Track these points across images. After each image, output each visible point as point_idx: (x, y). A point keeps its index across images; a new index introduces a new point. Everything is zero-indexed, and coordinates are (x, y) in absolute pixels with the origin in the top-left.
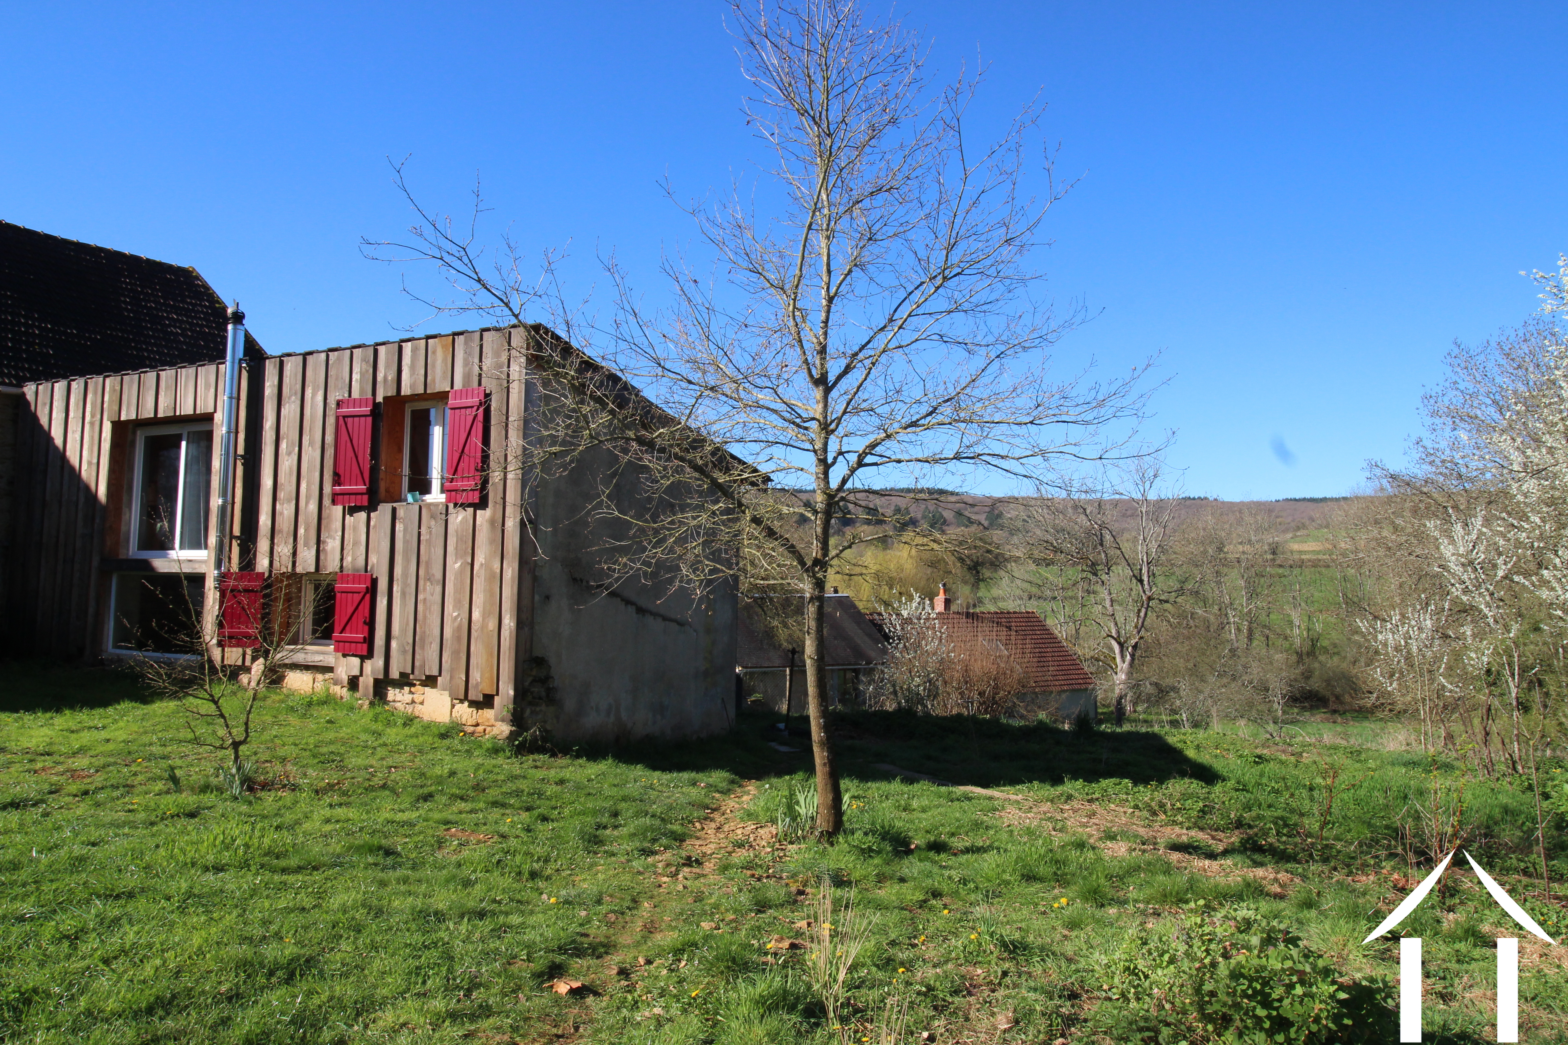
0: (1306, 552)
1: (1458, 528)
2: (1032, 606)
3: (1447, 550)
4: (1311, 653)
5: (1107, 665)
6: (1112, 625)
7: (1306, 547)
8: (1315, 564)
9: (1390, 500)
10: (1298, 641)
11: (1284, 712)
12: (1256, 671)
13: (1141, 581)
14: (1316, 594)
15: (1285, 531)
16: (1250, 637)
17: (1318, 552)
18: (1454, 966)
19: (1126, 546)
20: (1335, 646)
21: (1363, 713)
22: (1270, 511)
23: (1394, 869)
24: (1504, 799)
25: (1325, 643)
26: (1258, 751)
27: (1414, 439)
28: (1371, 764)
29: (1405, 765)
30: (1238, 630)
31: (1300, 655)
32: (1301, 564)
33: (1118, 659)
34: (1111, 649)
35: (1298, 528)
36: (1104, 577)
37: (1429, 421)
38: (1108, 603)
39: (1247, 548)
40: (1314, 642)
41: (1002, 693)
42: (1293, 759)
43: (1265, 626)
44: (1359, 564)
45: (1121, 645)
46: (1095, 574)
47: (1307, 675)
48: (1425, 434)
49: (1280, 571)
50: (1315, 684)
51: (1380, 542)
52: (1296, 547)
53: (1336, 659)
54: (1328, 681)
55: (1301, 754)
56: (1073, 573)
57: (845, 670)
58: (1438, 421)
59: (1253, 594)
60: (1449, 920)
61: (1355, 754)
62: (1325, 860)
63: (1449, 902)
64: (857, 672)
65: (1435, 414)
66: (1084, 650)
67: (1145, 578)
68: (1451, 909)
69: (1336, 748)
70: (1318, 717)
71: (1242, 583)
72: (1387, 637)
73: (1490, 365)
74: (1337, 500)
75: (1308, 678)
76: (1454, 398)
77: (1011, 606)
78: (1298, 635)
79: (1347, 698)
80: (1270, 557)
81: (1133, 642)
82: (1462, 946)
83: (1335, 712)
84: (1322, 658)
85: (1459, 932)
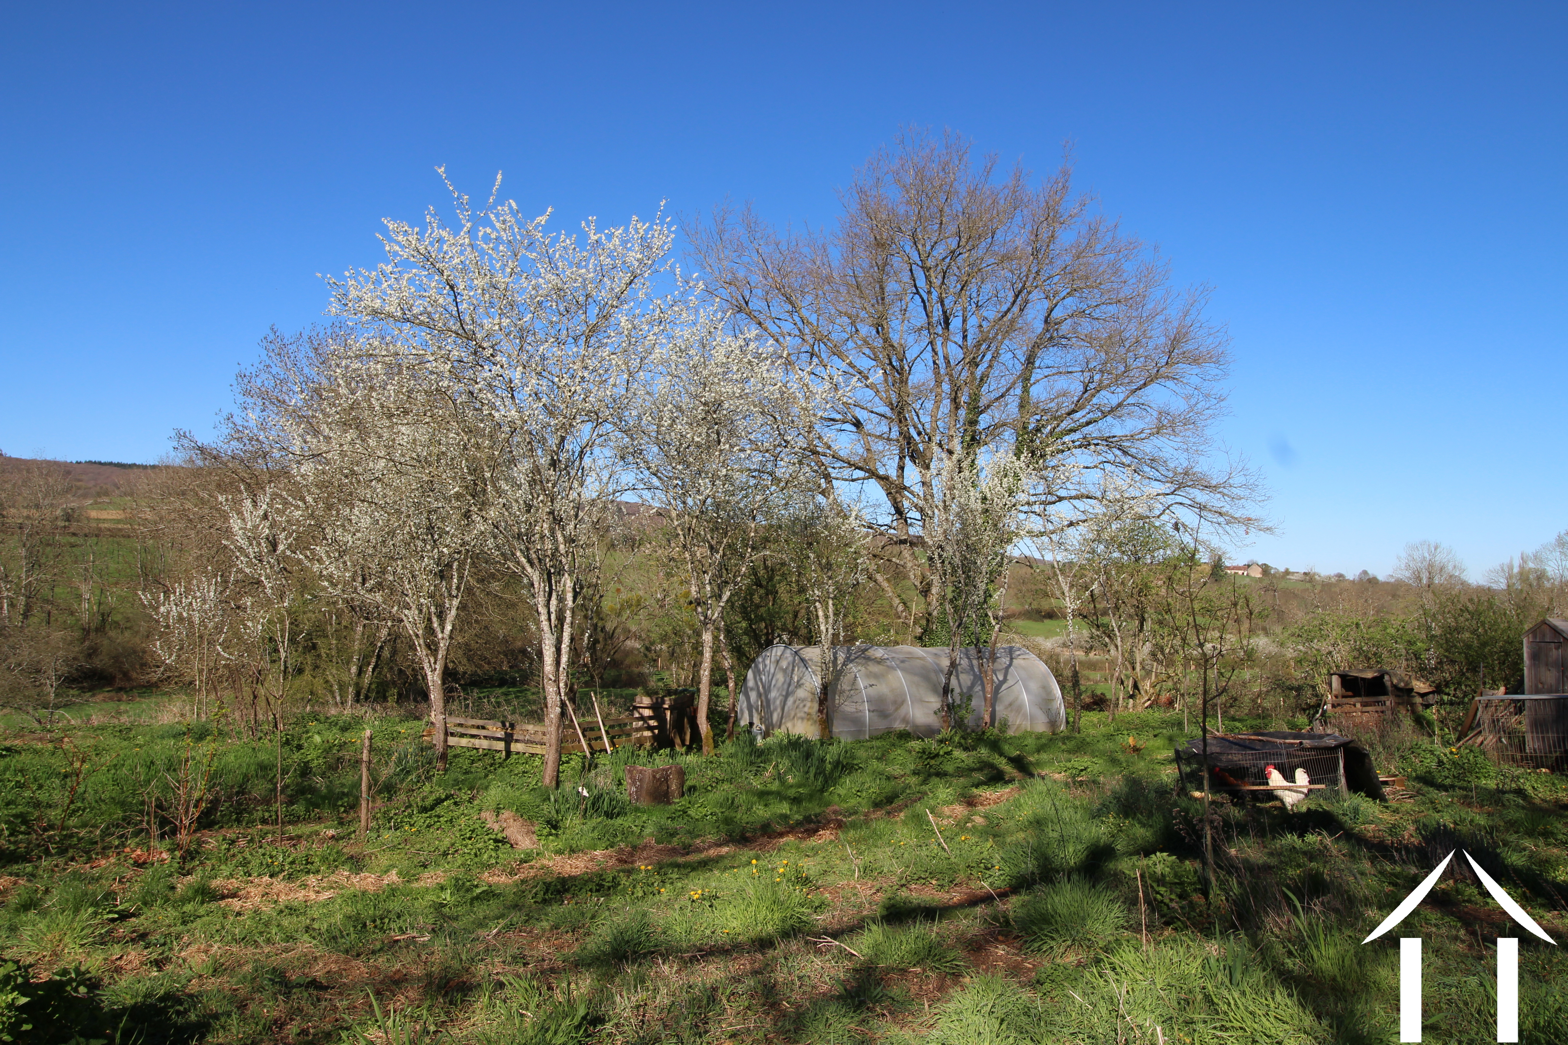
0: (105, 520)
1: (248, 503)
3: (235, 524)
4: (101, 629)
7: (104, 515)
8: (114, 533)
9: (197, 473)
10: (86, 617)
11: (57, 695)
12: (26, 654)
14: (113, 566)
15: (85, 496)
16: (26, 615)
17: (119, 521)
18: (180, 928)
20: (128, 620)
21: (150, 688)
22: (68, 473)
23: (138, 845)
24: (263, 757)
25: (118, 618)
26: (7, 744)
27: (225, 414)
28: (140, 740)
29: (174, 737)
30: (12, 605)
31: (86, 631)
32: (98, 534)
35: (99, 495)
37: (241, 399)
39: (33, 512)
40: (104, 616)
42: (50, 746)
43: (47, 601)
44: (156, 535)
47: (93, 652)
48: (237, 412)
49: (73, 540)
50: (98, 663)
51: (183, 513)
52: (94, 514)
53: (127, 634)
54: (116, 658)
55: (61, 740)
58: (249, 400)
59: (35, 564)
60: (183, 885)
61: (124, 733)
62: (62, 852)
63: (188, 866)
65: (247, 393)
68: (189, 873)
69: (103, 728)
70: (100, 697)
71: (23, 552)
72: (169, 609)
73: (300, 356)
74: (144, 467)
75: (89, 656)
76: (264, 380)
78: (86, 610)
79: (134, 675)
80: (61, 523)
82: (189, 908)
83: (120, 689)
84: (112, 634)
85: (190, 893)
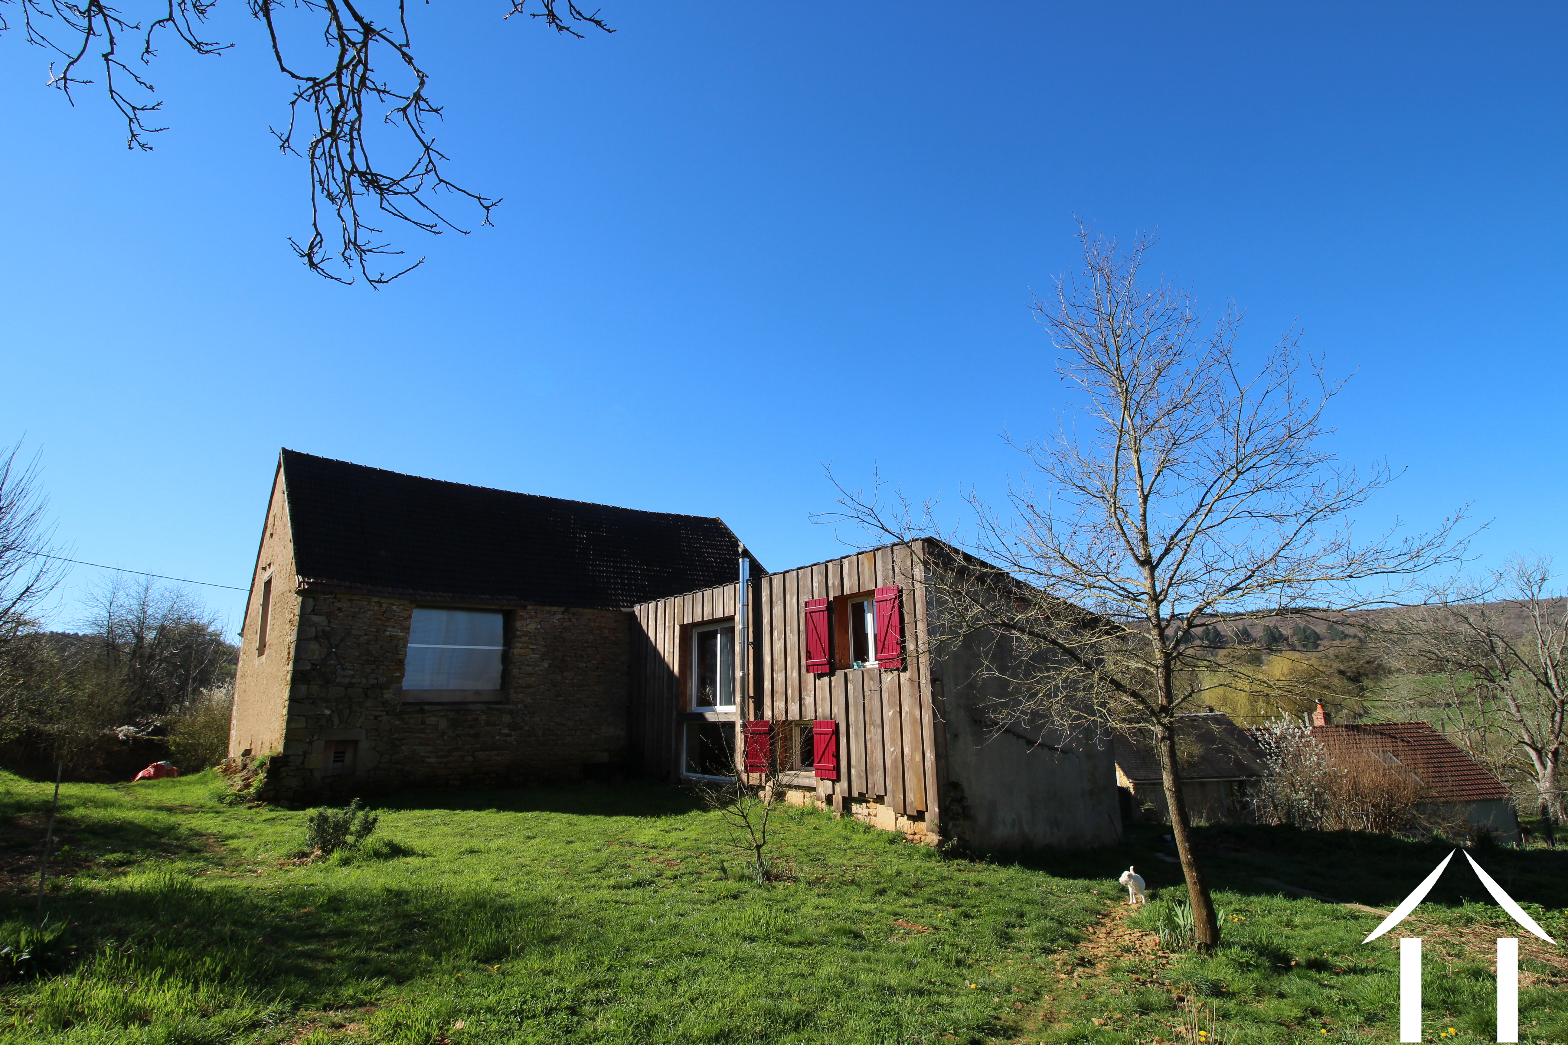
2: (1424, 716)
5: (1527, 772)
6: (1523, 731)
13: (1549, 685)
19: (1523, 651)
33: (1538, 766)
34: (1527, 755)
36: (1504, 683)
38: (1513, 710)
41: (1399, 806)
45: (1539, 752)
46: (1492, 680)
56: (1465, 680)
57: (1231, 782)
64: (1241, 784)
66: (1496, 757)
67: (1553, 682)
77: (1399, 716)
81: (1552, 747)
